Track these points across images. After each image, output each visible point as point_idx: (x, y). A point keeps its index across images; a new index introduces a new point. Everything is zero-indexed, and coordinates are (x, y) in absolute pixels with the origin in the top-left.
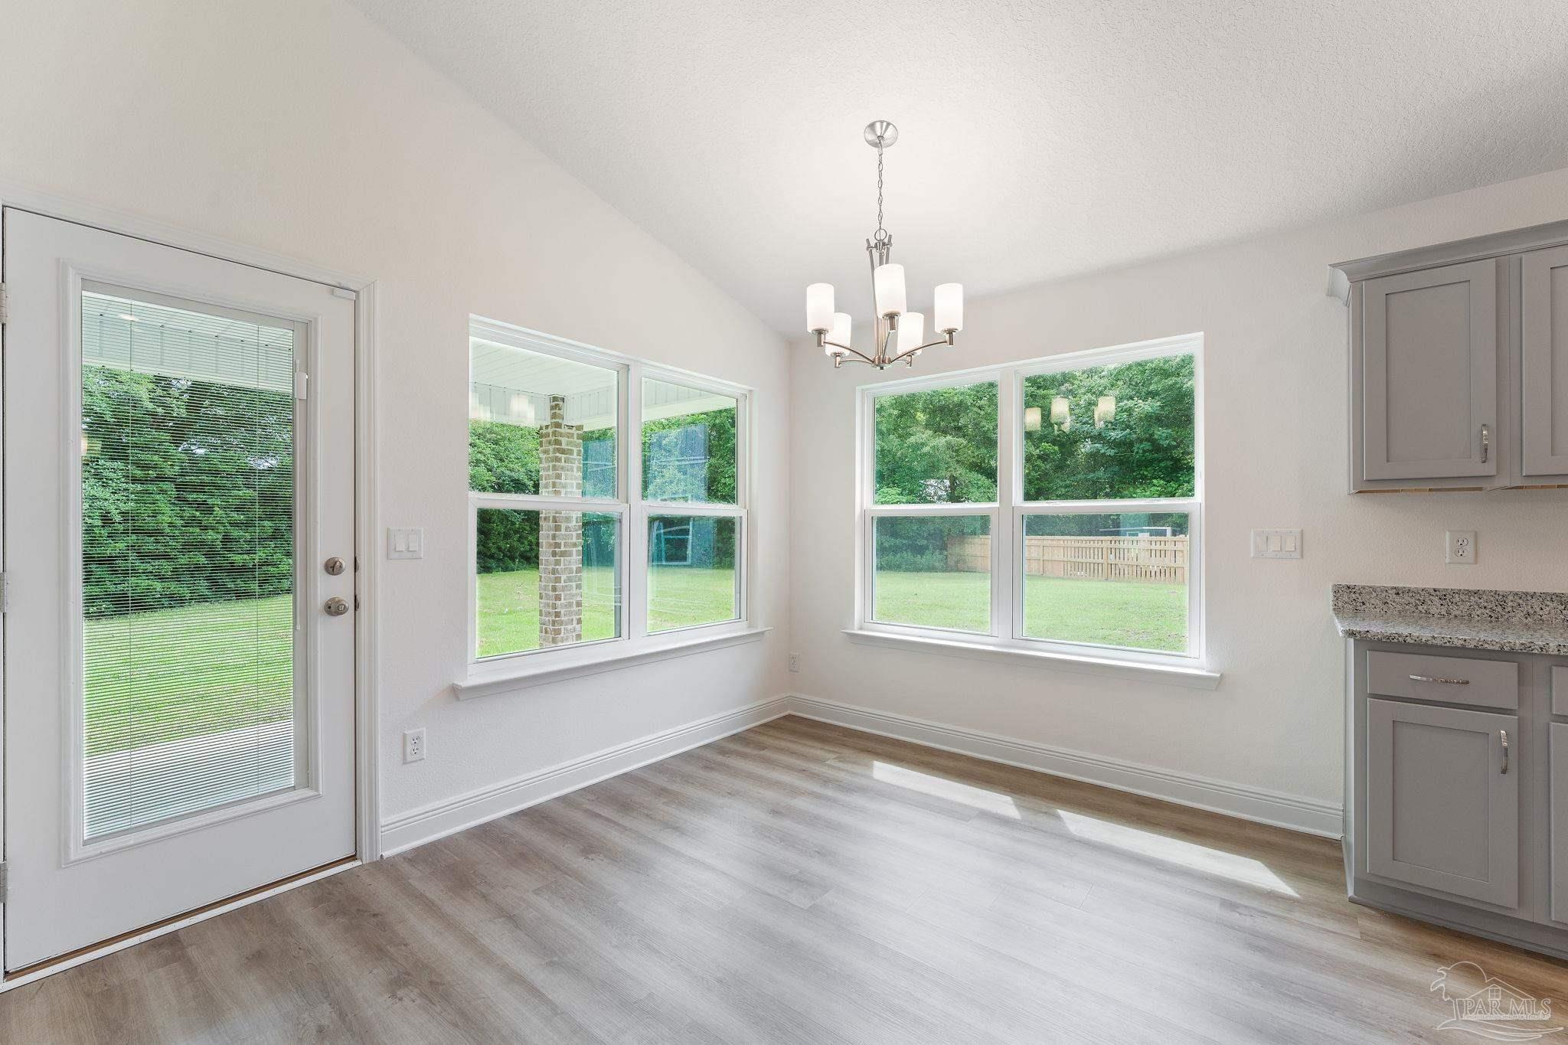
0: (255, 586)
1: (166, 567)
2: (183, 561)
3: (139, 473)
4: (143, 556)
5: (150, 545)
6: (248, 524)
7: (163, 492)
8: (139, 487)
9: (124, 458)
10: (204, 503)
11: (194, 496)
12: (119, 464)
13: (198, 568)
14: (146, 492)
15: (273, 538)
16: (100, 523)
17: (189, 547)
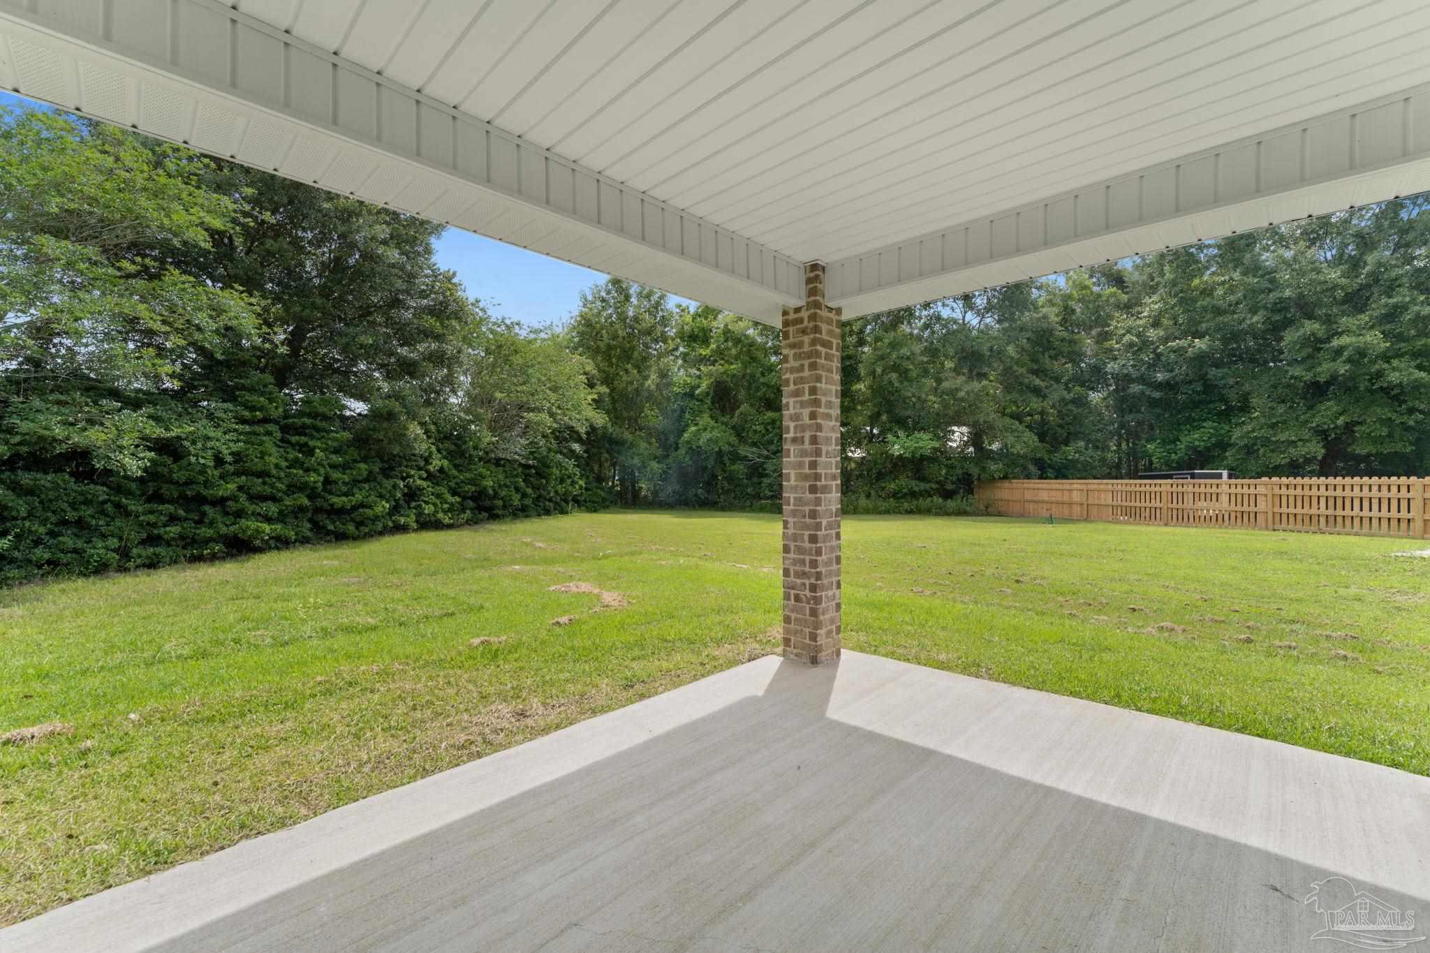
0: (351, 528)
1: (273, 509)
2: (288, 503)
3: (247, 414)
4: (252, 498)
5: (257, 485)
6: (344, 467)
7: (269, 433)
8: (247, 428)
9: (233, 399)
10: (306, 444)
11: (297, 437)
12: (229, 406)
13: (302, 509)
14: (255, 433)
15: (367, 480)
16: (212, 464)
17: (294, 488)
